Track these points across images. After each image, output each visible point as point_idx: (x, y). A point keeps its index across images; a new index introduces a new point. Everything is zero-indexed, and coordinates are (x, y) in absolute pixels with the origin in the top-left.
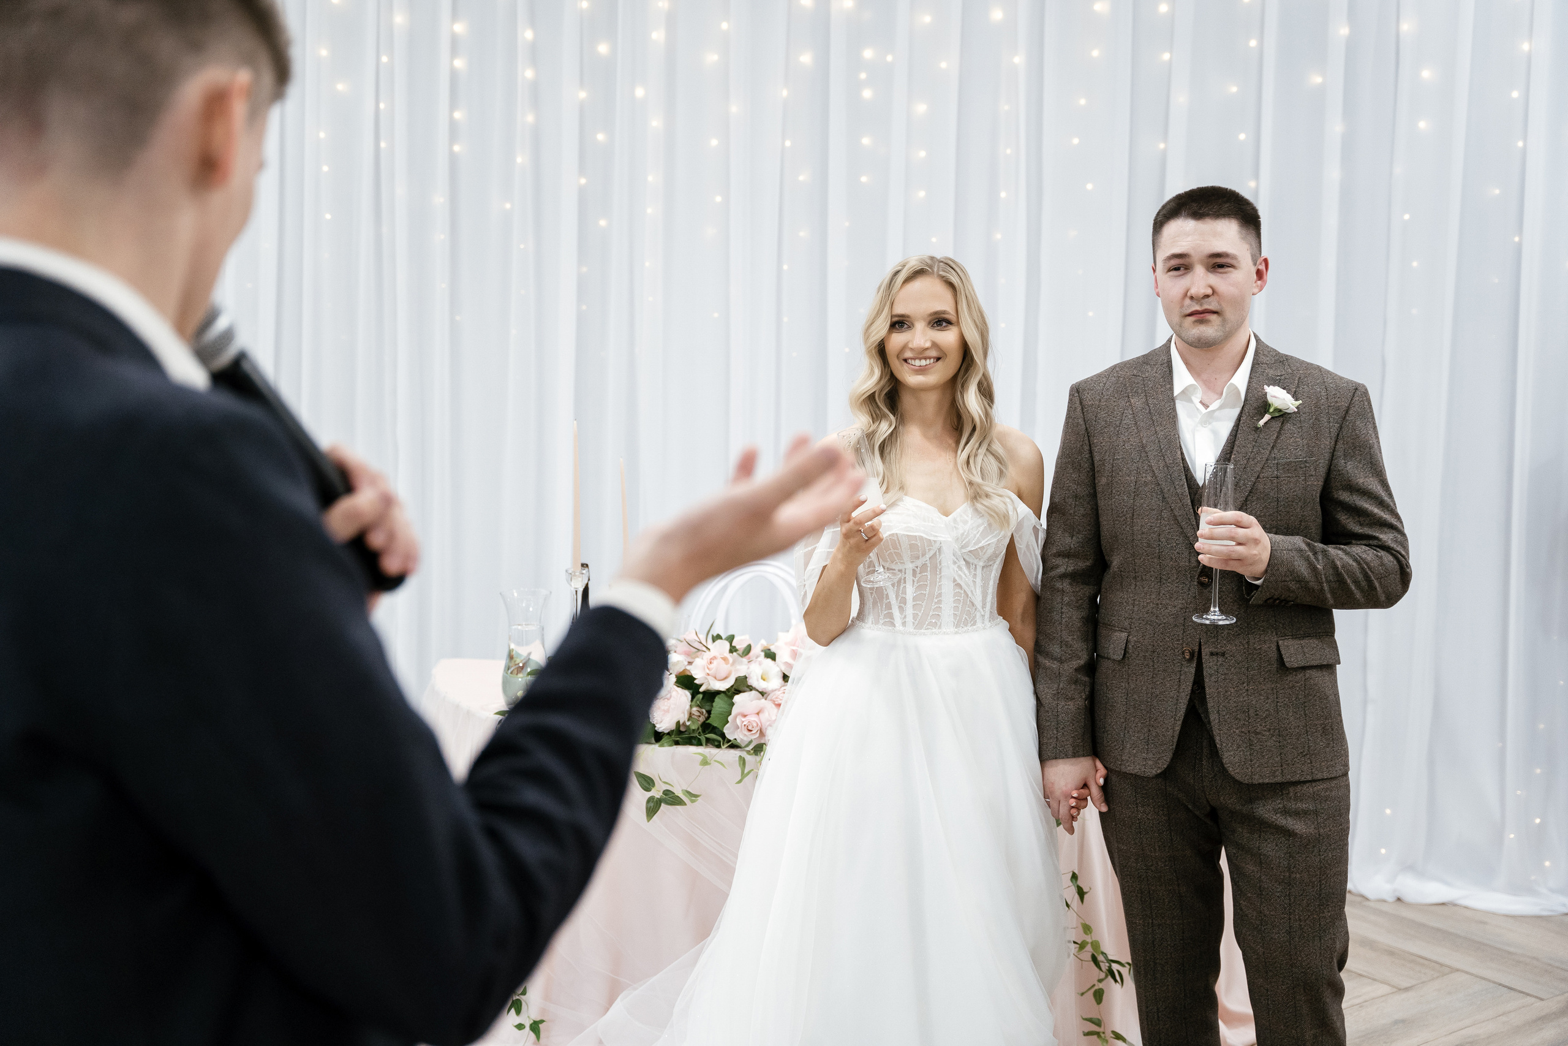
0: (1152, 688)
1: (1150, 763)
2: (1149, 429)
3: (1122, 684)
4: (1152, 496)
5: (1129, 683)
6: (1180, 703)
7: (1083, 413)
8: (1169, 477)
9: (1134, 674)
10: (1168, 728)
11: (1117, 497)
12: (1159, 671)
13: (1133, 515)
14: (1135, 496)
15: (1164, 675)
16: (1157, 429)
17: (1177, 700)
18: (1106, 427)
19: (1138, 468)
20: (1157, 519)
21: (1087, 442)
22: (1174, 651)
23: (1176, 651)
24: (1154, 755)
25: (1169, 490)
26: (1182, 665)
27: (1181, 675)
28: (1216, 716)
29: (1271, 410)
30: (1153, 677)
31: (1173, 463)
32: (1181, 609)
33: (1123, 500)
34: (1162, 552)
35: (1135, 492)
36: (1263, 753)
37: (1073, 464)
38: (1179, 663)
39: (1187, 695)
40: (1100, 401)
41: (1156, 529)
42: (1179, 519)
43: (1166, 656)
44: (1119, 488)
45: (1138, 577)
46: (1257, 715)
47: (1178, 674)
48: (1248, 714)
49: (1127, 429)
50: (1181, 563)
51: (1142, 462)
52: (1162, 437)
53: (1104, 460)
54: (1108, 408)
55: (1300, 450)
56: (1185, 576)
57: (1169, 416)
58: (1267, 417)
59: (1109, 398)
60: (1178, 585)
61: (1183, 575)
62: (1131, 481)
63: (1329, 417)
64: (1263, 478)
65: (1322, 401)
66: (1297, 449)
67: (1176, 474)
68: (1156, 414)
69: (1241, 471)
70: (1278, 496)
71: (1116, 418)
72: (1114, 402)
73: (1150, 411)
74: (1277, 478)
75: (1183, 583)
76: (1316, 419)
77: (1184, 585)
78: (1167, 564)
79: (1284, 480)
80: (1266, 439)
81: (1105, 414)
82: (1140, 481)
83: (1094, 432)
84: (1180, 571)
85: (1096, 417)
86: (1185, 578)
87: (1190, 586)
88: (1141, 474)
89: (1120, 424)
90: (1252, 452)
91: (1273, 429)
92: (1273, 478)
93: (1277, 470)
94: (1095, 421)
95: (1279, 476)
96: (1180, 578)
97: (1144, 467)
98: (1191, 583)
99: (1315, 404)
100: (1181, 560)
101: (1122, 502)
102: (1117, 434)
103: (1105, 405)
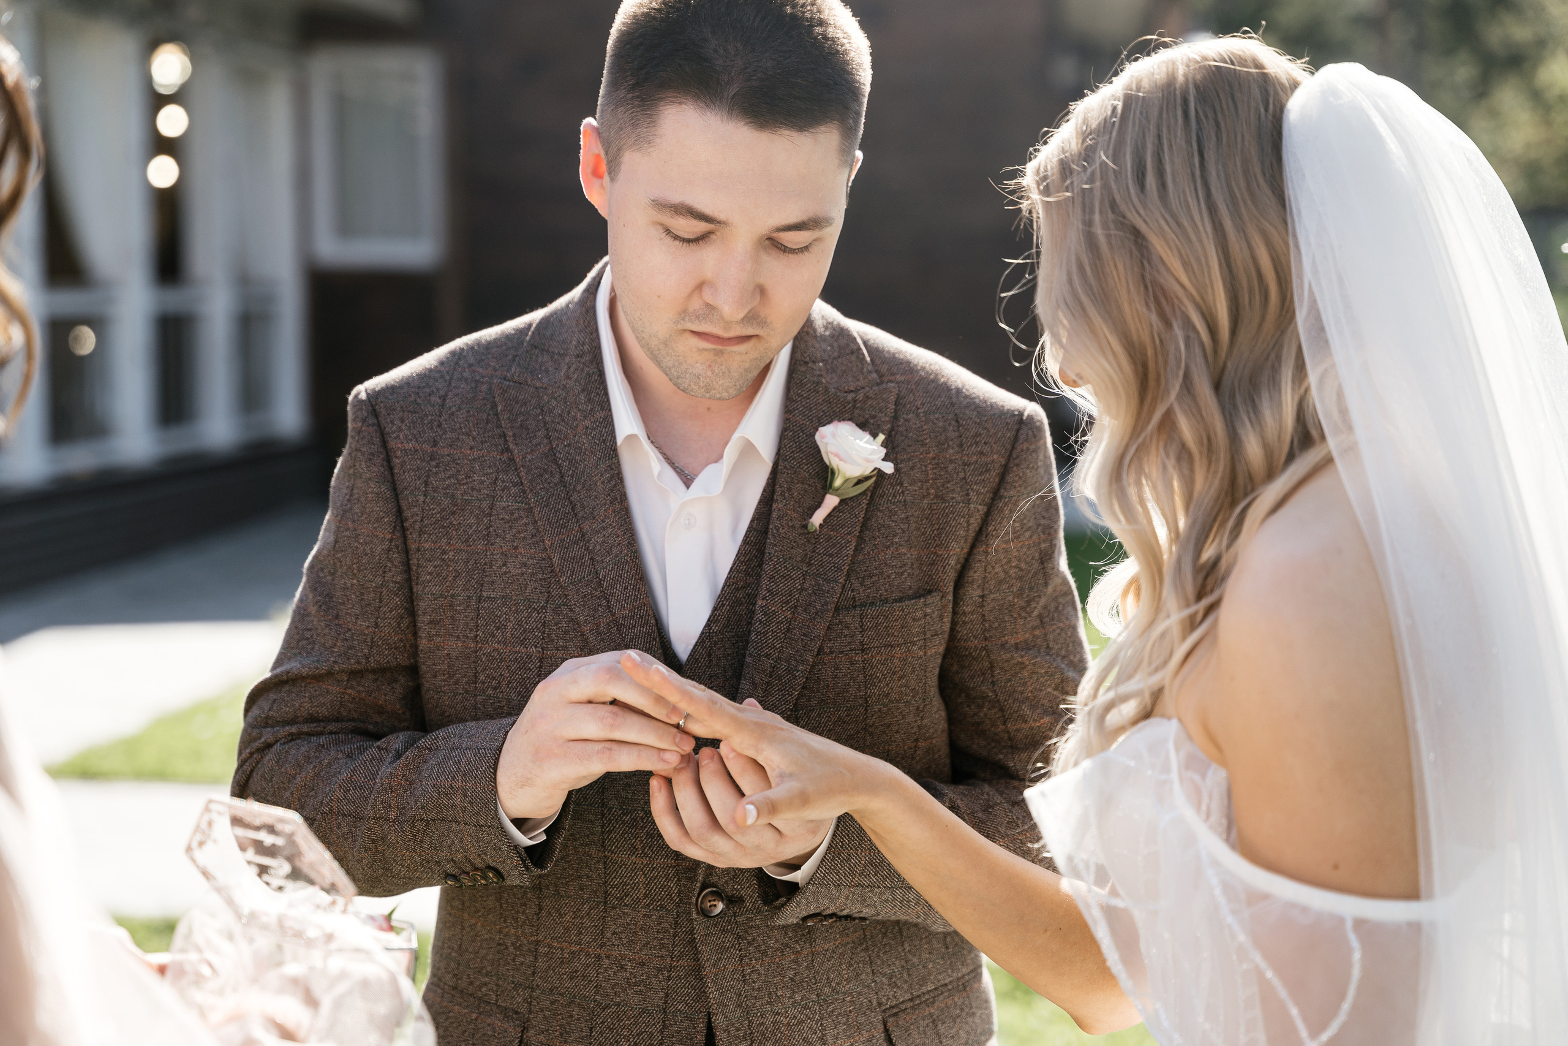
2: (564, 526)
16: (586, 527)
18: (454, 513)
19: (544, 624)
21: (400, 542)
29: (837, 483)
31: (632, 617)
34: (610, 832)
45: (547, 887)
49: (508, 522)
50: (657, 859)
51: (553, 610)
52: (598, 548)
53: (453, 596)
54: (457, 464)
55: (909, 574)
56: (666, 891)
57: (609, 495)
58: (831, 501)
59: (458, 439)
60: (650, 912)
61: (660, 888)
62: (530, 657)
63: (968, 490)
64: (831, 652)
65: (951, 451)
66: (902, 574)
67: (641, 644)
68: (579, 487)
69: (781, 639)
70: (866, 693)
71: (479, 491)
72: (471, 448)
73: (562, 477)
74: (863, 650)
75: (662, 906)
76: (936, 497)
77: (664, 912)
78: (622, 861)
79: (878, 654)
80: (831, 555)
81: (449, 478)
82: (551, 658)
83: (422, 520)
84: (655, 879)
85: (426, 483)
86: (667, 895)
87: (678, 916)
88: (553, 640)
89: (491, 509)
90: (802, 589)
91: (845, 530)
92: (852, 650)
93: (862, 631)
94: (425, 495)
95: (867, 645)
96: (655, 895)
97: (559, 622)
98: (680, 907)
99: (934, 458)
100: (658, 853)
101: (504, 706)
102: (488, 535)
103: (448, 455)
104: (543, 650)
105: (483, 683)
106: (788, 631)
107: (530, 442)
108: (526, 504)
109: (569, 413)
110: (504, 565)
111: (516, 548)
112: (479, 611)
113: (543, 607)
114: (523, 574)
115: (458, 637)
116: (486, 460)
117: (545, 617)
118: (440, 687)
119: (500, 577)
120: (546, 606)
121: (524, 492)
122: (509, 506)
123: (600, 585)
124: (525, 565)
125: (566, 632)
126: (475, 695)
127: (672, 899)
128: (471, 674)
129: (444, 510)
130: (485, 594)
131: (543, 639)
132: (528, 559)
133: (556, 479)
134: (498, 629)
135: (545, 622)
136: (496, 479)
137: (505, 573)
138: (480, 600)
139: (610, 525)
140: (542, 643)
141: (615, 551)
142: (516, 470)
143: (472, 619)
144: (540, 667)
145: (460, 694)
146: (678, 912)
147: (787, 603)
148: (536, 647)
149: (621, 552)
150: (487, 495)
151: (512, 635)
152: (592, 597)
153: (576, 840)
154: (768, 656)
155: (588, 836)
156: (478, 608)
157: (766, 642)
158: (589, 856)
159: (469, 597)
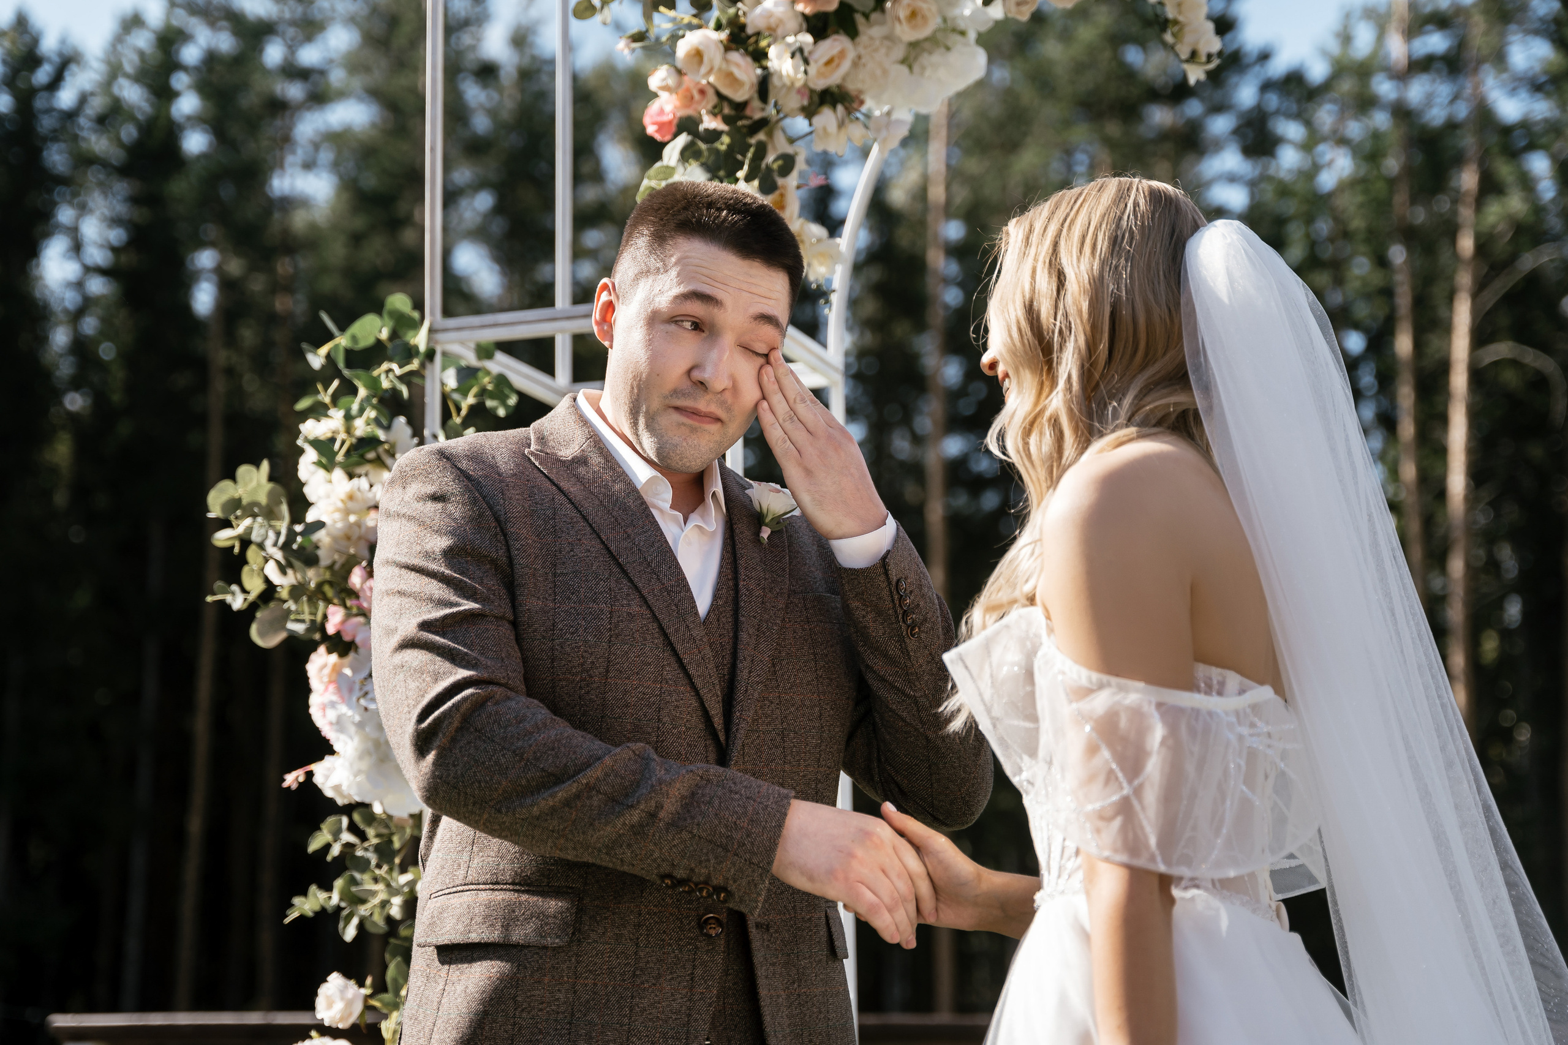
0: (632, 997)
2: (613, 529)
3: (558, 995)
4: (645, 639)
5: (575, 992)
6: (696, 1020)
8: (674, 607)
9: (590, 971)
11: (569, 636)
12: (648, 962)
13: (607, 671)
14: (611, 636)
15: (658, 969)
17: (689, 1015)
18: (526, 516)
20: (655, 682)
22: (682, 923)
23: (685, 922)
25: (677, 631)
26: (697, 948)
27: (694, 967)
29: (767, 520)
30: (634, 975)
33: (586, 641)
34: (663, 741)
35: (610, 629)
38: (690, 944)
39: (710, 1005)
41: (652, 700)
42: (698, 682)
43: (664, 932)
44: (573, 620)
47: (689, 966)
49: (570, 524)
51: (617, 579)
52: (642, 543)
53: (534, 569)
54: (521, 488)
57: (643, 513)
58: (767, 529)
62: (601, 611)
64: (790, 621)
66: (816, 582)
67: (686, 604)
71: (542, 504)
73: (601, 502)
74: (808, 622)
79: (817, 626)
81: (517, 494)
82: (618, 611)
83: (506, 515)
85: (503, 495)
89: (554, 515)
91: (780, 548)
92: (802, 621)
93: (806, 609)
94: (504, 500)
95: (810, 619)
97: (623, 588)
101: (580, 646)
102: (554, 531)
104: (611, 606)
105: (562, 629)
107: (568, 482)
108: (580, 514)
110: (571, 551)
111: (580, 540)
113: (609, 578)
114: (588, 557)
115: (538, 598)
116: (541, 488)
117: (610, 585)
119: (570, 559)
120: (611, 577)
122: (567, 514)
123: (649, 565)
124: (588, 551)
125: (628, 595)
126: (553, 639)
128: (549, 623)
129: (520, 512)
130: (561, 570)
131: (610, 599)
132: (590, 547)
133: (597, 503)
134: (573, 594)
135: (610, 588)
136: (554, 498)
137: (573, 556)
138: (557, 574)
139: (649, 530)
140: (610, 602)
141: (656, 545)
142: (566, 495)
143: (551, 587)
144: (611, 617)
145: (538, 640)
147: (759, 585)
148: (606, 603)
149: (662, 546)
150: (549, 507)
151: (586, 596)
152: (645, 572)
156: (555, 581)
157: (752, 608)
159: (547, 573)
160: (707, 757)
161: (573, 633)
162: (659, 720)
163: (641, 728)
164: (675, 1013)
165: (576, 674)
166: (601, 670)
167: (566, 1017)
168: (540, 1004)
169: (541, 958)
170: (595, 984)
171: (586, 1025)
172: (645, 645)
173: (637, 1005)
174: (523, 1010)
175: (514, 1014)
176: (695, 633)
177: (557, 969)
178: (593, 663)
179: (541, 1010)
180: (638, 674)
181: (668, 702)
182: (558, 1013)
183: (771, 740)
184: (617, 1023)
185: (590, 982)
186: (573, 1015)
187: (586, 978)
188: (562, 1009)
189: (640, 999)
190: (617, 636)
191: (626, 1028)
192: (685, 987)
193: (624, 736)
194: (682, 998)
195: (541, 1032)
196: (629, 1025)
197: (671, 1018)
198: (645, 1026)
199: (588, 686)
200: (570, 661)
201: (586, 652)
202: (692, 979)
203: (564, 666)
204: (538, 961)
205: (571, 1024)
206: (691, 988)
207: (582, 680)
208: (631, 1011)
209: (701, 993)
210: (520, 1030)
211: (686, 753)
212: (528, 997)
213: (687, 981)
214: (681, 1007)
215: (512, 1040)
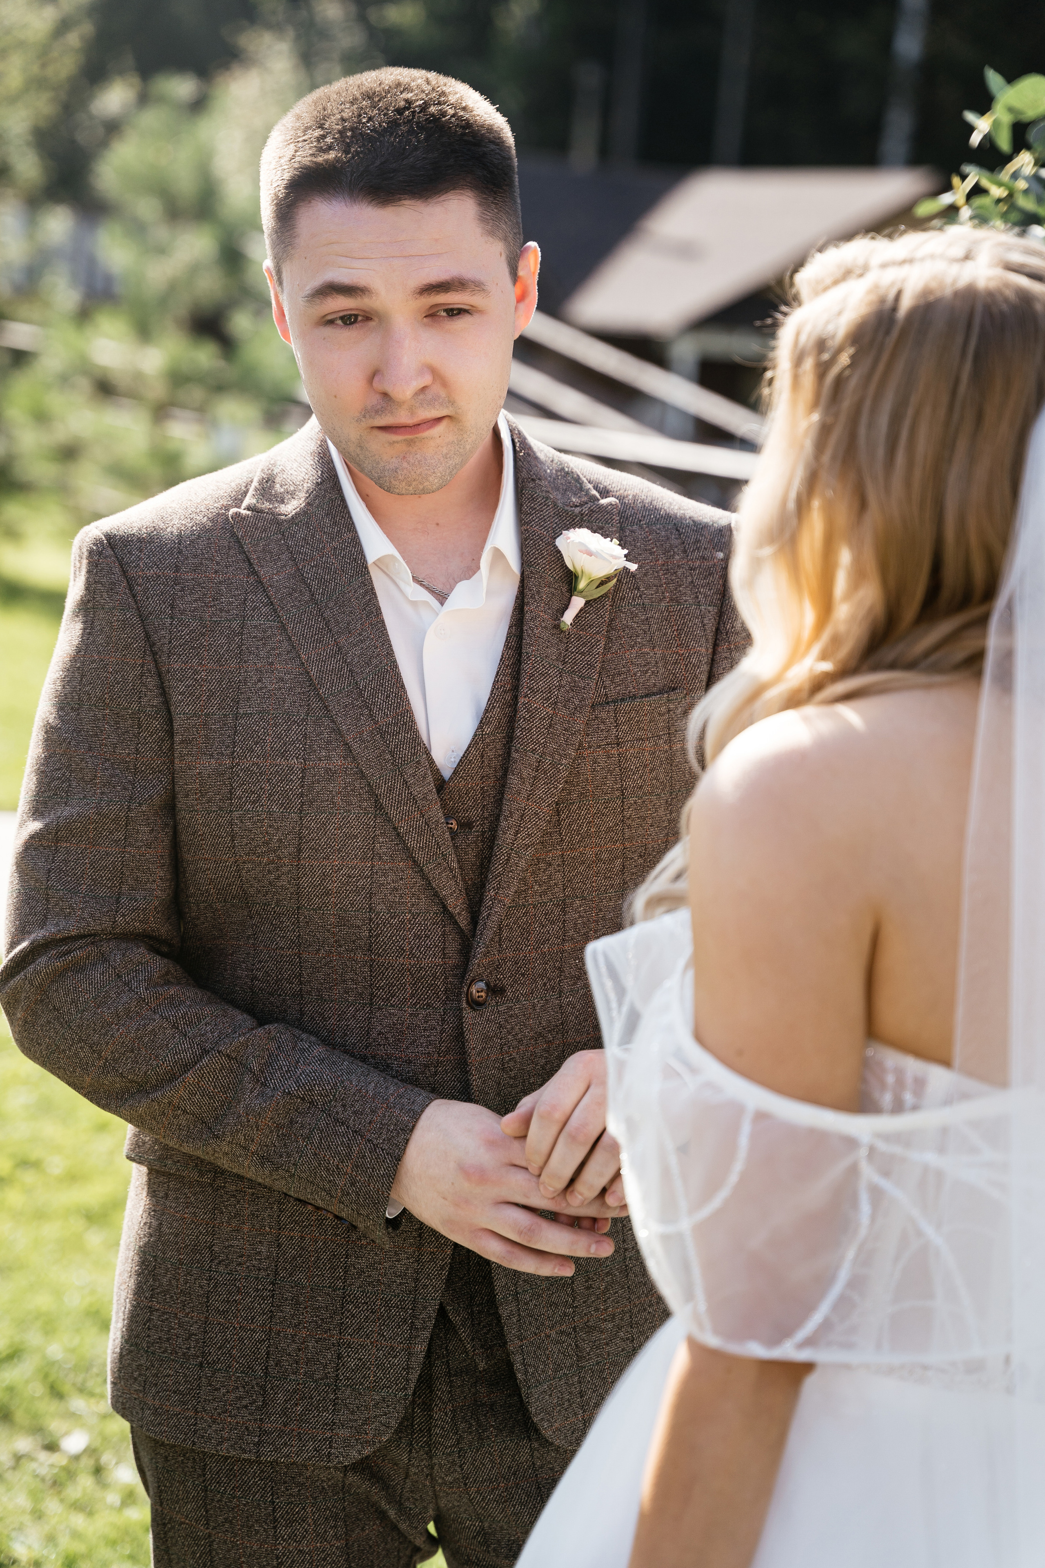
0: (347, 1255)
1: (343, 1433)
2: (320, 641)
3: (260, 1248)
4: (349, 804)
5: (279, 1246)
7: (134, 596)
8: (388, 757)
10: (392, 1348)
11: (248, 806)
13: (299, 851)
14: (303, 804)
16: (342, 640)
17: (416, 1280)
18: (203, 635)
19: (305, 736)
20: (364, 859)
21: (152, 666)
24: (352, 1413)
25: (390, 790)
28: (513, 1307)
29: (582, 585)
31: (396, 724)
32: (426, 1066)
33: (270, 813)
34: (378, 936)
35: (302, 794)
36: (602, 1371)
37: (117, 723)
39: (442, 1268)
40: (177, 569)
41: (361, 883)
42: (420, 856)
44: (254, 783)
45: (309, 993)
46: (588, 1288)
48: (572, 1289)
49: (262, 640)
50: (425, 959)
51: (314, 722)
52: (356, 660)
53: (207, 715)
54: (203, 587)
55: (653, 672)
56: (433, 990)
57: (365, 609)
58: (577, 603)
59: (201, 564)
60: (416, 1011)
61: (427, 987)
62: (291, 768)
63: (697, 593)
64: (590, 747)
65: (677, 557)
66: (647, 672)
67: (406, 749)
68: (331, 604)
69: (544, 734)
70: (622, 785)
71: (228, 612)
72: (216, 572)
73: (313, 595)
74: (618, 744)
75: (428, 1005)
76: (671, 600)
77: (430, 1010)
78: (389, 962)
79: (632, 747)
80: (583, 654)
81: (195, 601)
82: (314, 768)
83: (170, 642)
84: (422, 979)
85: (172, 607)
86: (434, 994)
87: (445, 1013)
88: (315, 751)
89: (242, 628)
90: (560, 686)
91: (594, 630)
92: (609, 744)
93: (617, 726)
94: (171, 618)
95: (622, 739)
96: (422, 995)
97: (321, 733)
98: (446, 1004)
99: (664, 565)
100: (425, 953)
101: (264, 820)
102: (240, 653)
103: (193, 579)
104: (305, 761)
105: (241, 798)
106: (550, 725)
107: (275, 564)
108: (278, 622)
109: (313, 536)
110: (259, 681)
111: (271, 664)
112: (236, 728)
113: (303, 720)
114: (280, 689)
115: (211, 755)
116: (232, 583)
117: (306, 729)
118: (193, 806)
119: (256, 693)
120: (307, 719)
121: (275, 611)
122: (260, 624)
123: (361, 695)
124: (281, 680)
125: (329, 742)
126: (231, 811)
127: (438, 998)
128: (225, 790)
129: (192, 631)
130: (241, 711)
131: (305, 750)
132: (285, 674)
133: (307, 597)
134: (257, 743)
135: (306, 734)
136: (245, 600)
137: (261, 688)
138: (237, 717)
139: (368, 637)
140: (304, 755)
141: (375, 661)
142: (264, 591)
143: (229, 736)
144: (303, 777)
145: (214, 811)
146: (445, 1009)
147: (548, 699)
148: (297, 758)
149: (381, 663)
150: (237, 615)
151: (272, 748)
152: (353, 707)
153: (341, 946)
154: (533, 751)
155: (354, 942)
156: (235, 725)
157: (531, 737)
158: (354, 960)
159: (225, 716)
160: (444, 949)
161: (254, 802)
162: (371, 909)
163: (348, 920)
164: (400, 1276)
165: (263, 854)
166: (292, 849)
167: (268, 1275)
168: (240, 1257)
169: (238, 1202)
170: (302, 1238)
171: (292, 1287)
172: (349, 811)
173: (354, 1265)
174: (220, 1263)
175: (210, 1267)
176: (416, 790)
177: (257, 1217)
178: (280, 840)
179: (240, 1264)
180: (339, 851)
181: (383, 885)
182: (260, 1270)
183: (546, 914)
184: (329, 1287)
185: (297, 1234)
186: (276, 1273)
187: (292, 1230)
188: (264, 1265)
189: (356, 1258)
190: (311, 802)
191: (340, 1292)
192: (411, 1245)
193: (328, 931)
194: (408, 1258)
195: (239, 1291)
196: (343, 1289)
197: (395, 1282)
198: (363, 1292)
199: (278, 870)
200: (253, 839)
201: (270, 827)
202: (420, 1236)
203: (246, 845)
204: (235, 1206)
205: (274, 1285)
206: (419, 1247)
207: (272, 862)
208: (346, 1272)
209: (431, 1252)
210: (215, 1286)
211: (412, 949)
212: (226, 1248)
213: (415, 1238)
214: (407, 1269)
215: (208, 1297)
